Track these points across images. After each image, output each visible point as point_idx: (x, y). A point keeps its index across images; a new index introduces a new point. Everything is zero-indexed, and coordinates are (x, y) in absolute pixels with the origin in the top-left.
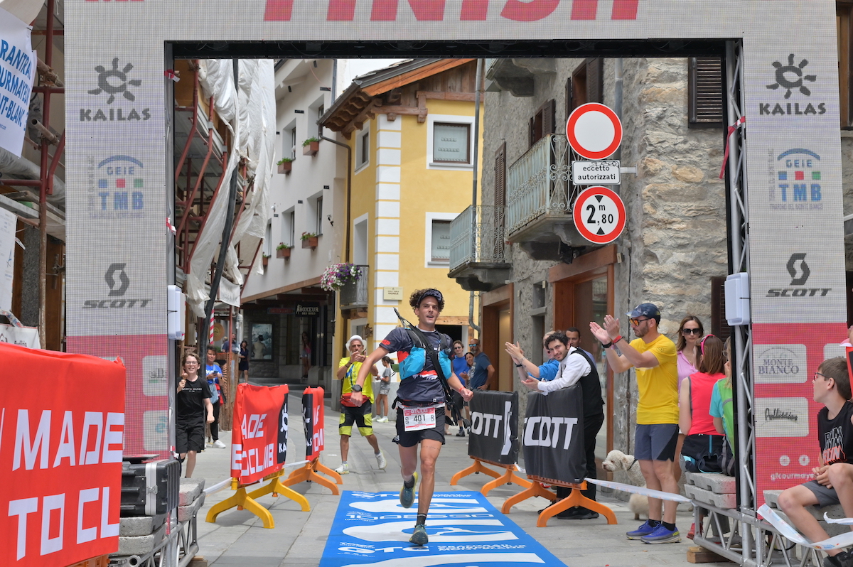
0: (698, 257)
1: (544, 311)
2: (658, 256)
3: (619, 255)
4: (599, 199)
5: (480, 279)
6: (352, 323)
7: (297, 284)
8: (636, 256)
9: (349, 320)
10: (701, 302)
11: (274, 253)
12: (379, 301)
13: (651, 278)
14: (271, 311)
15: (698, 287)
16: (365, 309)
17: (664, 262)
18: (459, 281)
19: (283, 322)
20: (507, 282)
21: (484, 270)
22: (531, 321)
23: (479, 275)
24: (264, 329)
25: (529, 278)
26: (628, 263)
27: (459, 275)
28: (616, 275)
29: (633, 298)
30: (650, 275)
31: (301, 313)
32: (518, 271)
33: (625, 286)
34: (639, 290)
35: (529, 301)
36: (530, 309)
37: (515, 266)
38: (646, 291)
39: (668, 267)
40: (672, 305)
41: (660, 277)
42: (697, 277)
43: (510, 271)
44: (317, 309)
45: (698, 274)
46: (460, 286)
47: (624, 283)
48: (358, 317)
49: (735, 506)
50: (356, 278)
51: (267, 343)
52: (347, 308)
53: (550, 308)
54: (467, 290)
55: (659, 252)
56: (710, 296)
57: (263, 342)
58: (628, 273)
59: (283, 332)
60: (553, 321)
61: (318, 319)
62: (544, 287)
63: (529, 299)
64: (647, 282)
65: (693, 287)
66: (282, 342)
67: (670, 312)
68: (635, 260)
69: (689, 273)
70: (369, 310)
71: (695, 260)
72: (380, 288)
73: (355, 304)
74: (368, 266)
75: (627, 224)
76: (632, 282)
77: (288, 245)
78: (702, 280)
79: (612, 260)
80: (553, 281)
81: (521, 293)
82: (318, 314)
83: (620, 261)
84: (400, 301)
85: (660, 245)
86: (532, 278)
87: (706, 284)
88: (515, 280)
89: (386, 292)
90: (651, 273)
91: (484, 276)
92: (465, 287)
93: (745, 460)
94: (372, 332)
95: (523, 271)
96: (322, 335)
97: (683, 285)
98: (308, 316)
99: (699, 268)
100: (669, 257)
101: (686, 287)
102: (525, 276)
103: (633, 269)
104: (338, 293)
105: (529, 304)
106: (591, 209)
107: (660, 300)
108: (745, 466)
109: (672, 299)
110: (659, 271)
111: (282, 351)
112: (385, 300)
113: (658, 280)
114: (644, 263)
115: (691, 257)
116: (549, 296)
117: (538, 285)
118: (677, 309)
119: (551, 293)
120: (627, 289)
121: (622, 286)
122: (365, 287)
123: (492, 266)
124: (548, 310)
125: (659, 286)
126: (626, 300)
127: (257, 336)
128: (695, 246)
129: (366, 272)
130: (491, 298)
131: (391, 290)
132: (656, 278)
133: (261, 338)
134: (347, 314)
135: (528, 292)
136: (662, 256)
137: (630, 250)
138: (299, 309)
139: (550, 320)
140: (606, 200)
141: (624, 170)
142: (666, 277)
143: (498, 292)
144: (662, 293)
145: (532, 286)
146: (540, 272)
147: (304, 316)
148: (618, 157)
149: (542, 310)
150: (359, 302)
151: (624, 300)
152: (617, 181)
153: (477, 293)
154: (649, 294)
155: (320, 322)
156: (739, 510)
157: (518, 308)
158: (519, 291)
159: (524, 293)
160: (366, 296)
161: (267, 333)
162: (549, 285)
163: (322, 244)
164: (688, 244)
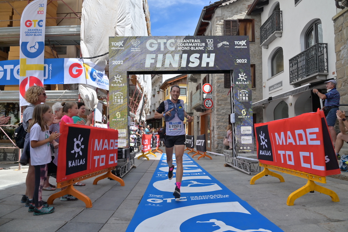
1: (199, 121)
2: (219, 111)
11: (152, 111)
14: (151, 121)
22: (197, 123)
28: (211, 114)
37: (194, 113)
39: (221, 113)
42: (226, 115)
47: (213, 116)
56: (228, 118)
59: (154, 125)
75: (213, 105)
83: (212, 112)
97: (223, 116)
103: (215, 113)
105: (196, 120)
106: (207, 103)
113: (219, 115)
115: (225, 111)
116: (200, 118)
118: (222, 121)
123: (190, 113)
137: (214, 110)
140: (210, 101)
145: (197, 117)
146: (198, 114)
148: (212, 93)
152: (211, 97)
156: (233, 157)
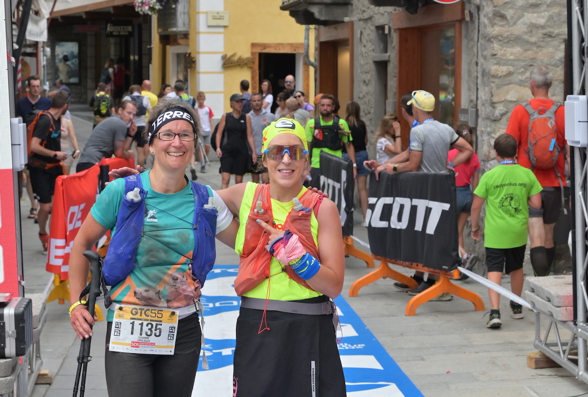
0: (551, 18)
1: (387, 59)
2: (508, 17)
3: (467, 12)
5: (317, 15)
6: (171, 50)
7: (108, 2)
8: (485, 16)
9: (168, 47)
10: (553, 66)
12: (202, 26)
13: (500, 41)
14: (77, 29)
15: (551, 50)
16: (186, 36)
17: (515, 23)
18: (293, 14)
19: (90, 40)
20: (346, 19)
21: (320, 6)
22: (372, 67)
23: (315, 11)
24: (69, 48)
25: (370, 18)
26: (476, 22)
27: (293, 9)
28: (464, 33)
29: (481, 61)
30: (500, 38)
31: (111, 33)
32: (358, 8)
33: (473, 46)
34: (487, 53)
35: (370, 44)
36: (372, 54)
37: (355, 3)
38: (495, 55)
39: (519, 29)
40: (522, 69)
41: (510, 40)
42: (550, 39)
43: (350, 7)
44: (130, 28)
45: (550, 36)
46: (293, 20)
47: (472, 43)
48: (178, 44)
49: (572, 319)
51: (72, 64)
52: (166, 33)
53: (392, 55)
54: (302, 23)
55: (509, 13)
56: (563, 60)
57: (68, 63)
58: (477, 32)
59: (90, 51)
60: (397, 71)
61: (132, 39)
62: (387, 32)
63: (370, 41)
64: (496, 46)
65: (545, 51)
66: (90, 63)
67: (520, 77)
68: (484, 20)
69: (540, 35)
70: (191, 36)
71: (547, 21)
72: (203, 13)
73: (174, 29)
76: (481, 44)
78: (555, 43)
79: (459, 17)
80: (396, 27)
81: (361, 33)
82: (131, 34)
83: (468, 18)
84: (225, 27)
85: (510, 5)
86: (373, 19)
87: (559, 46)
88: (355, 18)
89: (210, 18)
90: (501, 36)
91: (320, 13)
92: (299, 21)
93: (582, 277)
94: (194, 62)
95: (364, 9)
96: (137, 57)
97: (535, 48)
98: (119, 36)
99: (552, 30)
100: (520, 18)
101: (538, 51)
102: (366, 16)
103: (482, 29)
104: (155, 18)
105: (370, 47)
107: (510, 65)
108: (582, 283)
109: (523, 64)
110: (509, 33)
111: (90, 73)
112: (209, 26)
113: (508, 42)
114: (493, 25)
115: (543, 17)
116: (392, 42)
117: (380, 28)
119: (395, 38)
120: (475, 50)
121: (470, 46)
122: (186, 10)
124: (391, 57)
125: (509, 50)
126: (474, 61)
127: (61, 56)
128: (548, 6)
130: (328, 35)
131: (216, 15)
132: (506, 41)
133: (66, 59)
134: (167, 40)
135: (370, 33)
136: (512, 18)
137: (478, 8)
138: (109, 28)
139: (393, 69)
142: (516, 40)
143: (336, 28)
144: (512, 57)
145: (373, 28)
146: (383, 15)
147: (115, 36)
149: (384, 57)
150: (180, 26)
151: (471, 61)
153: (312, 27)
154: (499, 58)
155: (134, 43)
156: (576, 324)
157: (359, 49)
158: (359, 32)
159: (365, 34)
160: (187, 21)
161: (72, 52)
162: (392, 31)
164: (540, 4)
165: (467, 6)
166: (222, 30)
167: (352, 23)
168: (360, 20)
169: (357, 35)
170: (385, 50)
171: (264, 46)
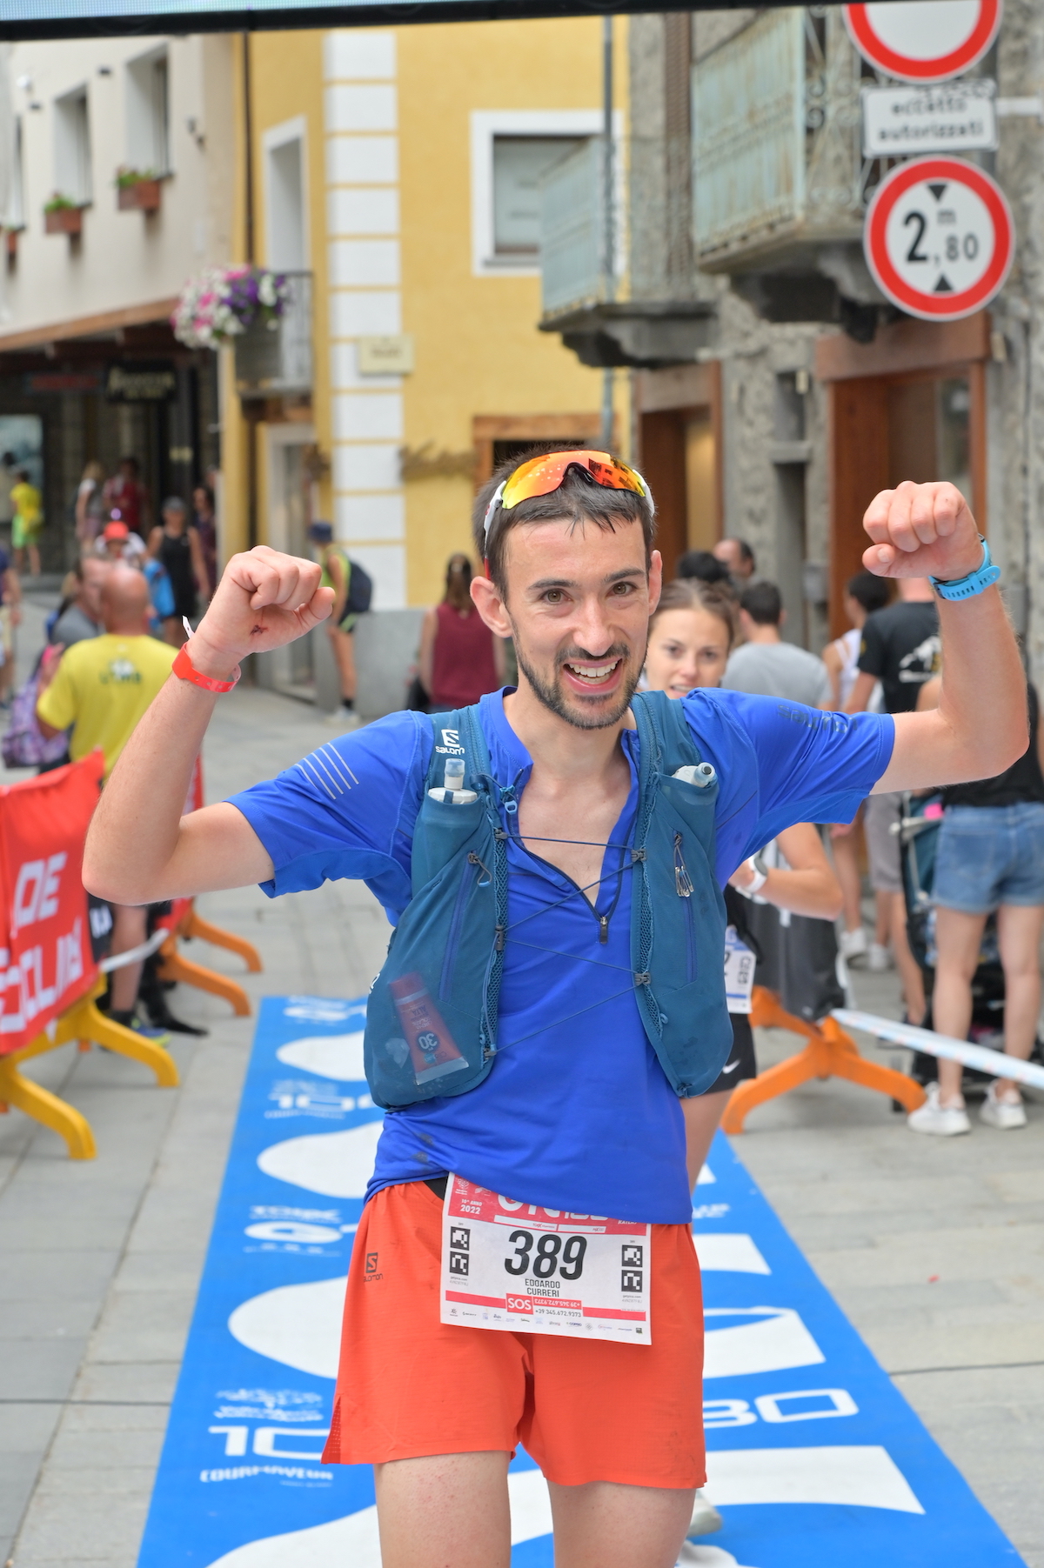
3: (997, 338)
4: (938, 191)
5: (628, 346)
6: (271, 437)
7: (109, 315)
8: (1041, 348)
9: (262, 429)
11: (35, 221)
12: (346, 375)
14: (37, 383)
16: (305, 400)
18: (571, 341)
19: (72, 413)
20: (704, 354)
21: (638, 322)
22: (771, 476)
23: (624, 334)
24: (19, 431)
25: (763, 352)
26: (1022, 363)
27: (570, 329)
28: (991, 391)
31: (120, 391)
32: (732, 327)
33: (1015, 425)
35: (764, 417)
36: (769, 443)
37: (723, 315)
43: (711, 324)
44: (168, 380)
46: (569, 358)
47: (1011, 417)
48: (287, 421)
50: (277, 309)
52: (255, 393)
53: (818, 447)
54: (594, 364)
57: (15, 469)
58: (1023, 390)
59: (73, 440)
60: (830, 486)
61: (174, 408)
62: (802, 386)
63: (765, 412)
68: (1039, 358)
70: (319, 400)
72: (348, 340)
73: (275, 384)
74: (309, 274)
75: (1019, 253)
76: (1034, 418)
77: (75, 196)
79: (977, 351)
80: (827, 376)
81: (742, 391)
82: (171, 394)
84: (405, 375)
86: (770, 355)
88: (724, 351)
89: (365, 351)
91: (637, 339)
92: (586, 360)
94: (327, 466)
96: (187, 454)
98: (142, 400)
102: (752, 345)
103: (1036, 385)
104: (227, 358)
105: (764, 424)
106: (915, 224)
112: (366, 375)
116: (817, 414)
117: (787, 378)
119: (823, 407)
120: (1020, 435)
121: (1008, 426)
122: (305, 336)
123: (657, 310)
124: (815, 452)
126: (1017, 463)
129: (306, 293)
130: (663, 393)
131: (380, 344)
133: (9, 460)
134: (257, 409)
135: (762, 390)
137: (1027, 327)
138: (116, 380)
139: (819, 481)
140: (959, 195)
141: (1006, 106)
143: (678, 378)
145: (770, 377)
147: (132, 401)
148: (990, 68)
150: (289, 375)
151: (1011, 463)
152: (986, 139)
153: (622, 373)
155: (179, 417)
158: (736, 387)
159: (751, 393)
160: (309, 362)
162: (817, 386)
163: (173, 202)
165: (998, 322)
166: (395, 383)
167: (717, 366)
168: (738, 356)
169: (732, 394)
170: (800, 433)
171: (506, 421)
